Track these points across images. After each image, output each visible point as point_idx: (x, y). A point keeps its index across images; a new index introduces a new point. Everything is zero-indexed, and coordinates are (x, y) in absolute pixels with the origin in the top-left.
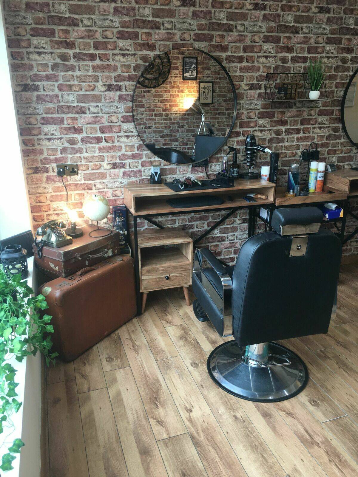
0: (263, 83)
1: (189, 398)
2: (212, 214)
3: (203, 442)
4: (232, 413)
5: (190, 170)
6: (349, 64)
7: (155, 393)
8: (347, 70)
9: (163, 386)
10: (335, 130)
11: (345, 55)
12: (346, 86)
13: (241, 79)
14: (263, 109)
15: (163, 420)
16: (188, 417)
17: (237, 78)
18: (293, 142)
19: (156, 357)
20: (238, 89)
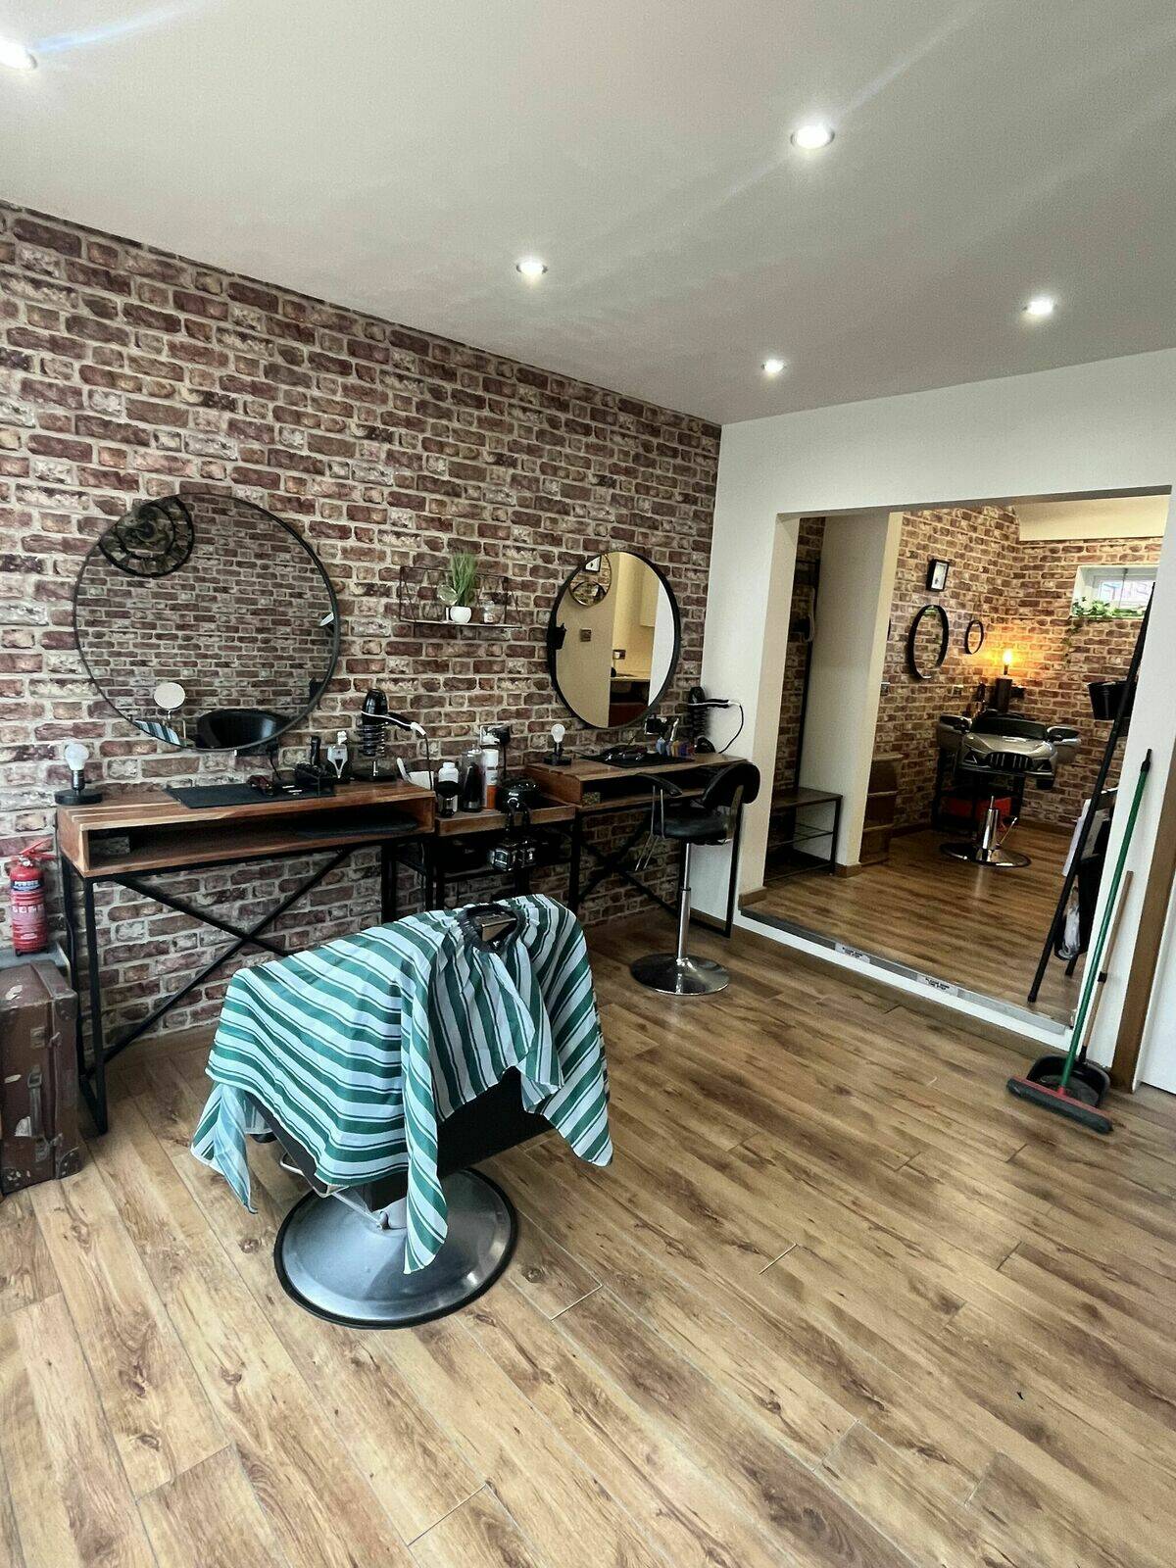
0: (394, 585)
1: (235, 1342)
2: (290, 862)
3: (274, 1459)
4: (347, 1353)
5: (232, 763)
6: (555, 565)
7: (135, 1352)
8: (554, 575)
9: (160, 1325)
10: (540, 685)
11: (550, 548)
12: (552, 604)
13: (347, 572)
14: (395, 636)
15: (158, 1427)
16: (230, 1397)
17: (338, 570)
18: (462, 705)
19: (143, 1247)
20: (339, 592)
